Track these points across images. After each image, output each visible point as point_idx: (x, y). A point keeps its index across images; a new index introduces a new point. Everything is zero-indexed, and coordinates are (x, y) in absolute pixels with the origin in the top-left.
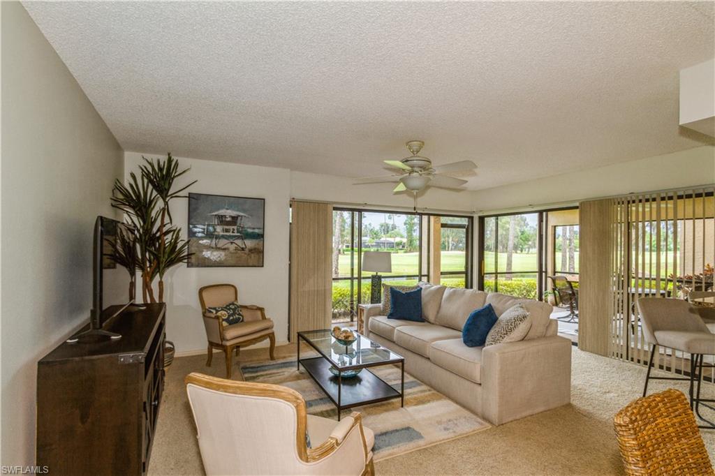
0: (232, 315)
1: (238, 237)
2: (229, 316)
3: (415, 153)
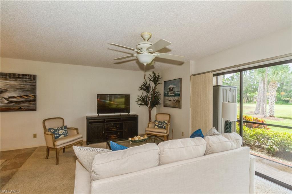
0: (160, 125)
1: (173, 96)
2: (159, 125)
3: (146, 40)
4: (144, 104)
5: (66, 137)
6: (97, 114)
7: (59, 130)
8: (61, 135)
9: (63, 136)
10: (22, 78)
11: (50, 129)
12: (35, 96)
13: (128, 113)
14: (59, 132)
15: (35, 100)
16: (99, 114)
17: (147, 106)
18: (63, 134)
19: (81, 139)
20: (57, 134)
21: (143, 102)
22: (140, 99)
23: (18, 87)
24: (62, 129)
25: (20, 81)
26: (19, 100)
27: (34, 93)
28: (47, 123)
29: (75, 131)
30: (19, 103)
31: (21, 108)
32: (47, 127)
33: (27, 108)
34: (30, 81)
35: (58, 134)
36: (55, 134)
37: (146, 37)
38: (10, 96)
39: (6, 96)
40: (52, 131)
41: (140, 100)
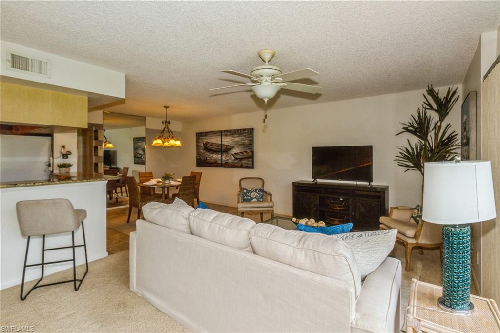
3: (267, 62)
4: (413, 165)
5: (259, 202)
6: (313, 178)
7: (252, 192)
8: (253, 198)
9: (255, 200)
10: (243, 133)
11: (244, 189)
12: (253, 152)
13: (369, 182)
14: (252, 194)
15: (252, 157)
16: (315, 179)
17: (418, 171)
18: (255, 198)
19: (270, 209)
20: (248, 196)
21: (410, 162)
22: (406, 155)
23: (240, 143)
24: (256, 192)
25: (242, 136)
26: (241, 157)
27: (251, 149)
28: (243, 182)
29: (269, 197)
30: (241, 159)
31: (242, 165)
32: (243, 186)
33: (246, 165)
34: (248, 136)
35: (250, 197)
36: (246, 196)
37: (267, 57)
38: (235, 152)
39: (233, 153)
40: (245, 191)
41: (405, 157)
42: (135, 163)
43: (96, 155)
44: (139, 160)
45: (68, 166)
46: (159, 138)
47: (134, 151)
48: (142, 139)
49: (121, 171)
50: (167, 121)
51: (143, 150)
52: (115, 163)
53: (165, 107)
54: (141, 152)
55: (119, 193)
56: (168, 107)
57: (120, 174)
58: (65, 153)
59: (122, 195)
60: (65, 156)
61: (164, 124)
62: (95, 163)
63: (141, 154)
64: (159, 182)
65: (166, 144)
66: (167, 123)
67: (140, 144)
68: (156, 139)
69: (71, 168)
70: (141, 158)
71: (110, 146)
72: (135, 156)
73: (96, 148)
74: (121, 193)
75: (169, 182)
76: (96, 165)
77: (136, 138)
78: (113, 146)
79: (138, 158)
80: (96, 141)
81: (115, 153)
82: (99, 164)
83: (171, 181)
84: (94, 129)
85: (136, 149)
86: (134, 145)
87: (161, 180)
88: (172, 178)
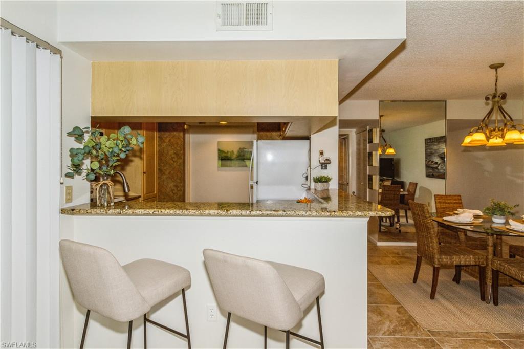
42: (428, 176)
43: (371, 165)
44: (433, 172)
45: (327, 180)
46: (477, 131)
47: (426, 158)
48: (442, 139)
49: (407, 187)
50: (499, 93)
51: (442, 157)
52: (398, 175)
53: (492, 67)
54: (437, 160)
55: (403, 217)
56: (501, 65)
57: (404, 191)
58: (323, 162)
59: (407, 222)
60: (324, 165)
61: (490, 102)
62: (369, 176)
63: (436, 163)
64: (476, 217)
65: (496, 141)
66: (497, 99)
67: (435, 147)
68: (470, 134)
69: (330, 183)
70: (437, 168)
71: (390, 151)
72: (427, 166)
73: (370, 154)
74: (407, 217)
75: (502, 221)
76: (370, 178)
77: (430, 139)
78: (395, 151)
79: (433, 168)
80: (370, 144)
81: (398, 161)
82: (374, 177)
83: (511, 221)
84: (368, 128)
85: (428, 155)
86: (426, 150)
87: (481, 214)
88: (513, 214)
